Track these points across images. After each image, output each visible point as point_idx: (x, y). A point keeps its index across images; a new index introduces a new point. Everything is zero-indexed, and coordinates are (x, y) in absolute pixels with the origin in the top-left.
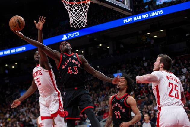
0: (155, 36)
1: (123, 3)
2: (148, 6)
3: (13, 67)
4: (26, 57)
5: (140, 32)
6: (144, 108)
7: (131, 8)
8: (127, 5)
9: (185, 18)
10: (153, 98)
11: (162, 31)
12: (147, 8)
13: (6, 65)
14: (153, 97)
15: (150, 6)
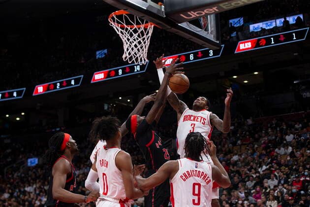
0: (246, 82)
1: (205, 30)
2: (237, 33)
3: (18, 119)
4: (39, 104)
5: (222, 74)
6: (223, 195)
7: (217, 39)
8: (211, 33)
9: (295, 54)
10: (238, 180)
11: (256, 73)
12: (235, 36)
13: (7, 116)
14: (238, 178)
15: (239, 33)
